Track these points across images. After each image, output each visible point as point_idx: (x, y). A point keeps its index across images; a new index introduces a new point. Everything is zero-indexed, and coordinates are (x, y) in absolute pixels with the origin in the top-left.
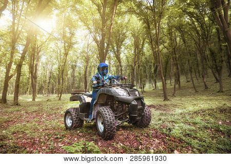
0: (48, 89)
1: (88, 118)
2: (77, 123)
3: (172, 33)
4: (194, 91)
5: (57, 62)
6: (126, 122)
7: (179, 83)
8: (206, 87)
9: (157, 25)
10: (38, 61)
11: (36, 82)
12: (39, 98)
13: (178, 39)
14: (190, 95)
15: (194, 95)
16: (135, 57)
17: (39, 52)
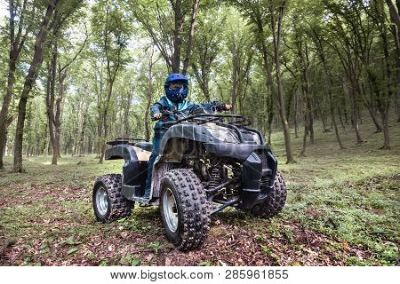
0: (82, 145)
1: (142, 195)
2: (119, 207)
3: (301, 42)
4: (339, 147)
5: (96, 97)
6: (231, 205)
7: (312, 133)
8: (360, 141)
9: (277, 26)
10: (61, 94)
11: (58, 131)
12: (65, 160)
13: (311, 55)
14: (332, 153)
15: (339, 154)
16: (234, 87)
17: (63, 78)
